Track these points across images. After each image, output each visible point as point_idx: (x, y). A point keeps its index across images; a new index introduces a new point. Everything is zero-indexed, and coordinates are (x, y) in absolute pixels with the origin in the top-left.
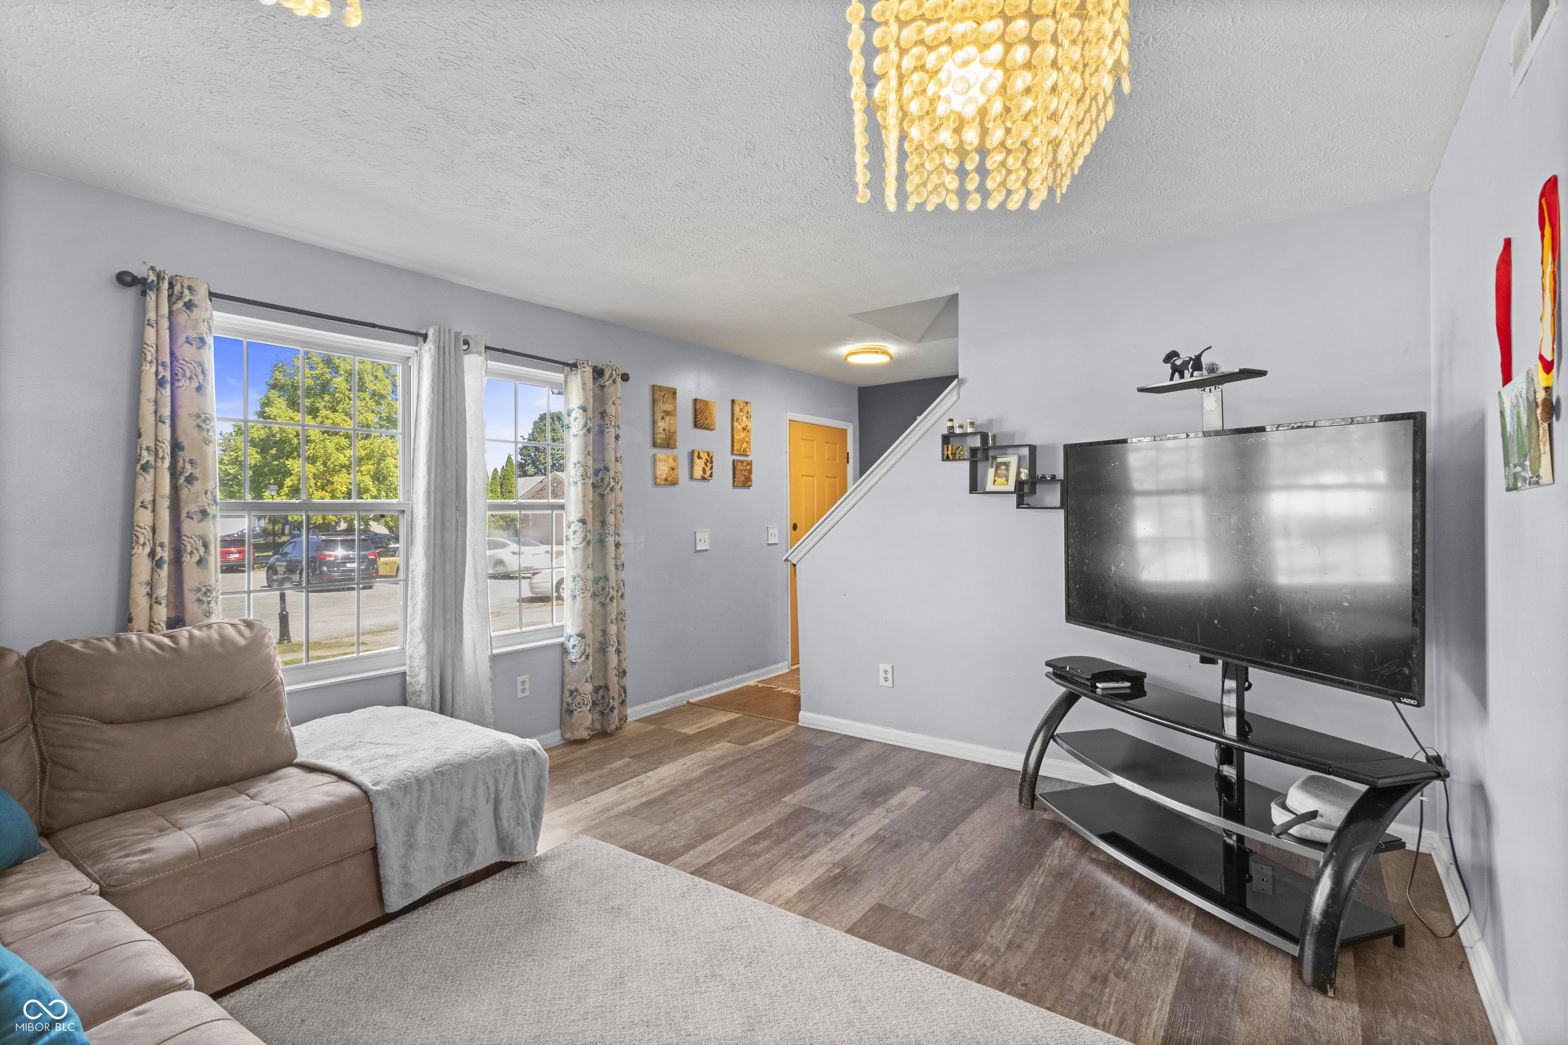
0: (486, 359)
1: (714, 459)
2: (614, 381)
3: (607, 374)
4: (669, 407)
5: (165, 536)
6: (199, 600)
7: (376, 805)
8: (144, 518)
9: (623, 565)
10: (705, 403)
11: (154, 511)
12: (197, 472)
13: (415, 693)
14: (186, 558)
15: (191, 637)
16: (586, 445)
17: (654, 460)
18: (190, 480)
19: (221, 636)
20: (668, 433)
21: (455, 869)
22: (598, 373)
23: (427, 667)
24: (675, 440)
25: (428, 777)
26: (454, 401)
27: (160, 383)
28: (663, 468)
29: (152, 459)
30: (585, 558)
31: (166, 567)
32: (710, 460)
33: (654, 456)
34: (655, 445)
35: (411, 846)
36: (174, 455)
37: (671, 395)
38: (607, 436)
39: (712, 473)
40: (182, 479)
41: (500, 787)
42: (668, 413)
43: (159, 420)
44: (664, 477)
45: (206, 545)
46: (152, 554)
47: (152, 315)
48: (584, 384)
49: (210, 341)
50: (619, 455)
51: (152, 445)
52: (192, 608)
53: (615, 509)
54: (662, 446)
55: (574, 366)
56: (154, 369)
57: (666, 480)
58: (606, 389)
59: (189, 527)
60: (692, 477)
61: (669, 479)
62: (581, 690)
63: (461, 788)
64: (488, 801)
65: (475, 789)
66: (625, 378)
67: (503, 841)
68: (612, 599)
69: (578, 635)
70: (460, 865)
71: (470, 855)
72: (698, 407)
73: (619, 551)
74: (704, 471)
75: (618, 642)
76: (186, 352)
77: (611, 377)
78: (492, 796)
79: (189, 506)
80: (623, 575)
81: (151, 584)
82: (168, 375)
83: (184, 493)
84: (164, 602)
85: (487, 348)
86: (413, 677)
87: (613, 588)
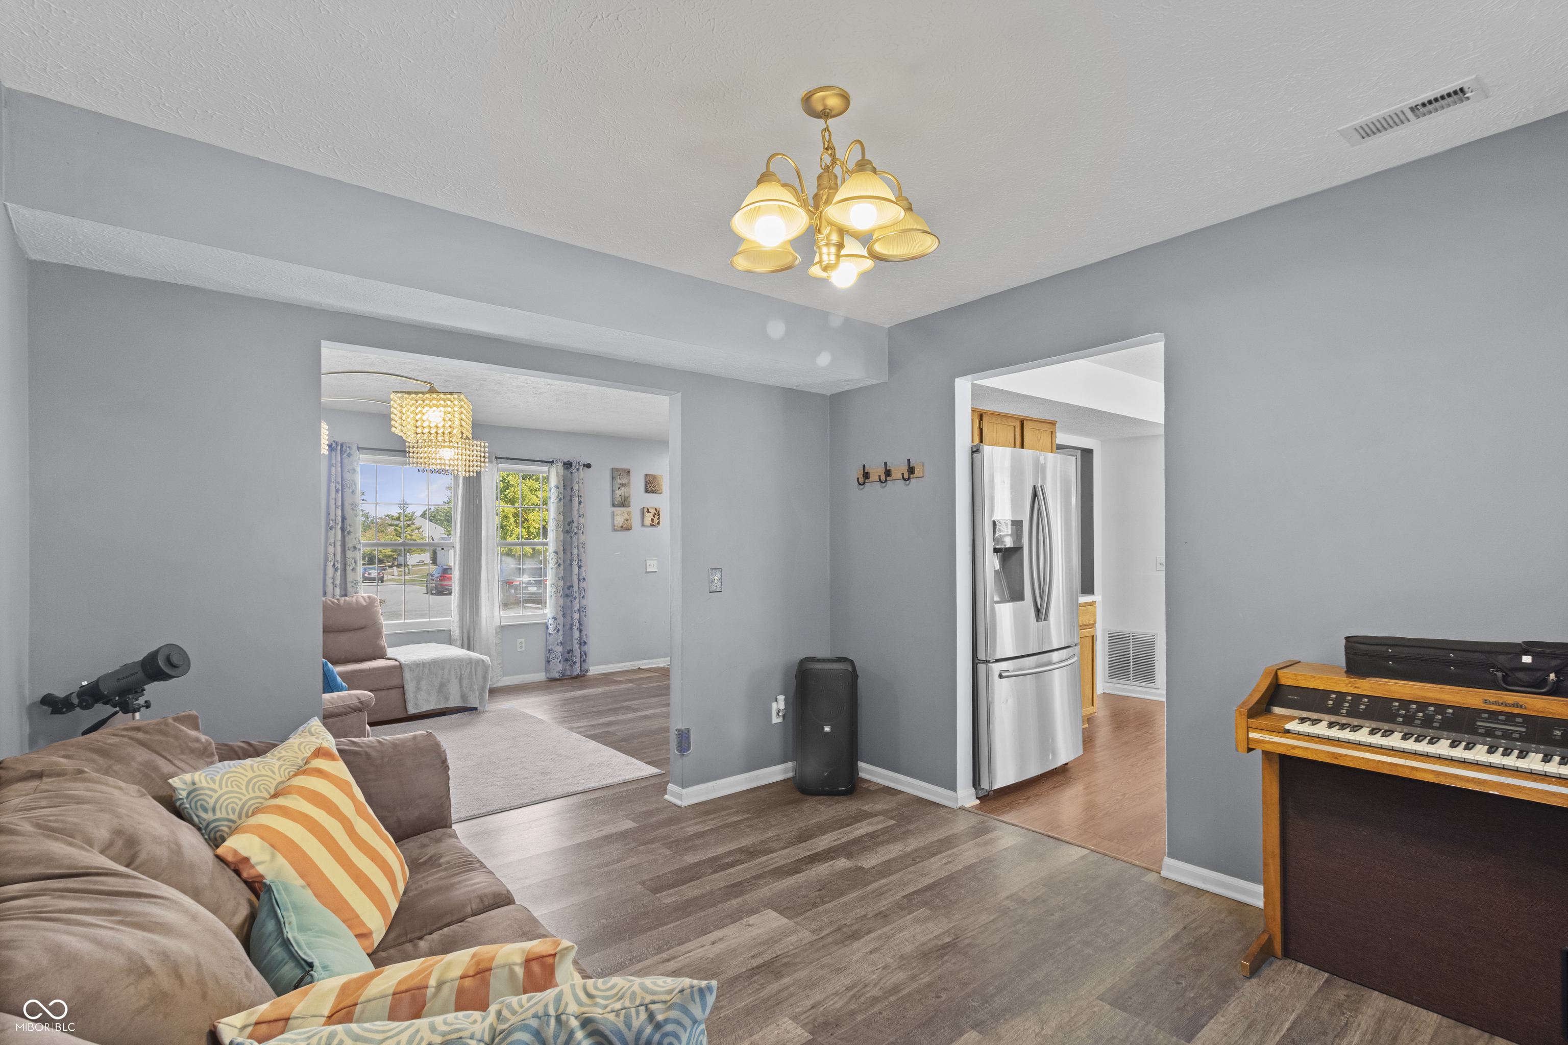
0: (497, 464)
1: (661, 513)
2: (578, 470)
3: (574, 465)
4: (624, 481)
5: (339, 558)
6: (353, 587)
7: (403, 669)
8: (331, 549)
9: (584, 579)
10: (654, 477)
11: (334, 547)
12: (352, 530)
13: (454, 640)
14: (348, 568)
15: (345, 600)
16: (558, 508)
17: (613, 514)
18: (349, 533)
19: (356, 600)
20: (623, 498)
21: (440, 704)
22: (568, 465)
23: (459, 627)
24: (629, 502)
25: (428, 663)
26: (475, 489)
27: (337, 491)
28: (620, 519)
29: (334, 524)
30: (557, 574)
31: (339, 571)
32: (657, 513)
33: (614, 512)
34: (613, 505)
35: (418, 689)
36: (343, 522)
37: (626, 474)
38: (573, 501)
39: (659, 522)
40: (346, 532)
41: (463, 672)
42: (623, 485)
43: (337, 507)
44: (620, 525)
45: (355, 562)
46: (334, 565)
47: (334, 462)
48: (557, 473)
49: (358, 469)
50: (581, 513)
51: (334, 518)
52: (350, 589)
53: (578, 545)
54: (618, 506)
55: (552, 462)
56: (334, 485)
57: (622, 527)
58: (573, 474)
59: (349, 554)
60: (643, 525)
61: (624, 526)
62: (554, 649)
63: (443, 669)
64: (456, 678)
65: (450, 671)
66: (588, 466)
67: (464, 697)
68: (575, 598)
69: (553, 618)
70: (442, 703)
71: (447, 699)
72: (648, 479)
73: (581, 570)
74: (653, 520)
75: (580, 624)
76: (347, 476)
77: (575, 467)
78: (459, 676)
79: (349, 545)
80: (583, 584)
81: (334, 578)
82: (340, 487)
83: (347, 538)
84: (338, 586)
85: (496, 458)
86: (453, 632)
87: (575, 592)
